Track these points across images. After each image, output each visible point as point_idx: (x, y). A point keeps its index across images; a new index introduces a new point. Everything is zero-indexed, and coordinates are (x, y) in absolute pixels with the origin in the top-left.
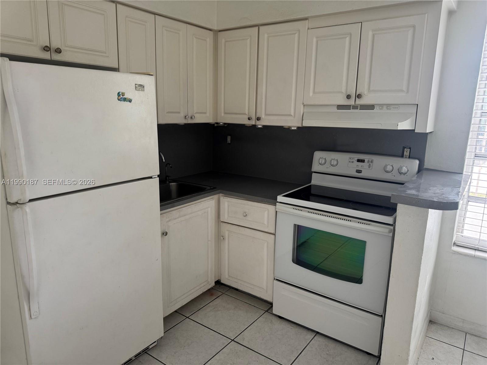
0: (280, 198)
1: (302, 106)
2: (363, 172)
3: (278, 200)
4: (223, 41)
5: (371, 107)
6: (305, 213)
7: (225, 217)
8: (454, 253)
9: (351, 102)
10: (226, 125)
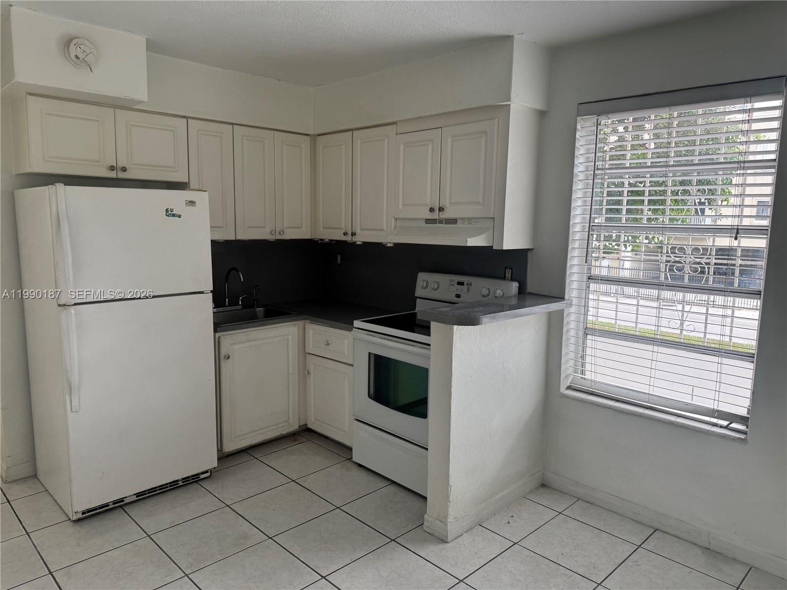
0: (357, 323)
1: (393, 220)
2: (461, 297)
3: (355, 325)
4: (321, 146)
5: (454, 221)
6: (377, 340)
7: (310, 348)
8: (562, 397)
9: (435, 216)
10: (333, 242)
